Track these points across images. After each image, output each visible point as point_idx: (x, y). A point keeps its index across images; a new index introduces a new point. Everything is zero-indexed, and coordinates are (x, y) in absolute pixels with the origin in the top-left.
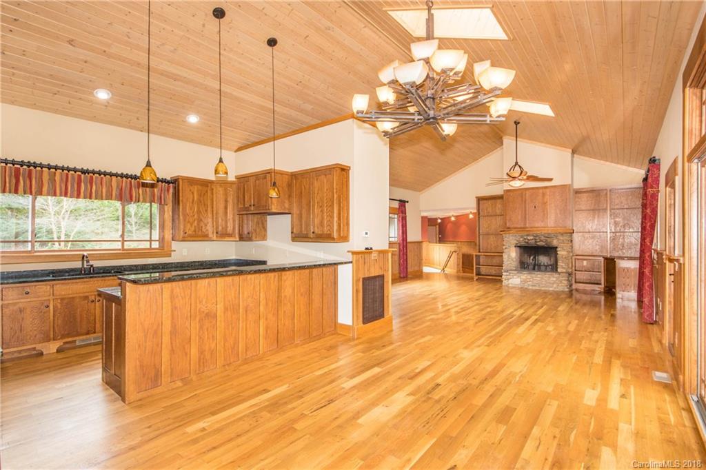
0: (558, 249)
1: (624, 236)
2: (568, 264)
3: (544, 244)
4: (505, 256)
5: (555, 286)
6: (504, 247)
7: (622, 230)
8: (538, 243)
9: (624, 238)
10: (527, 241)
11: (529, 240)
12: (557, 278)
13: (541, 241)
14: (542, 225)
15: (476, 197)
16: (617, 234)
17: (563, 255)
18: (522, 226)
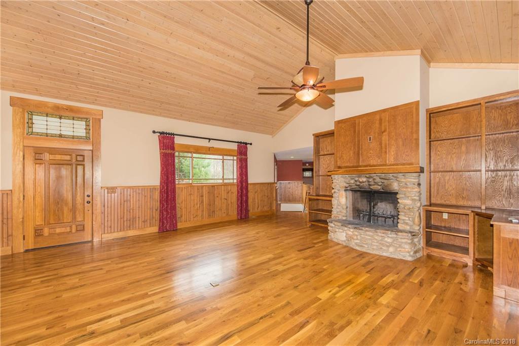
0: (398, 196)
1: (511, 176)
2: (414, 219)
3: (379, 187)
4: (334, 202)
5: (391, 249)
6: (333, 191)
7: (509, 166)
8: (372, 187)
9: (511, 180)
10: (358, 183)
11: (360, 182)
12: (395, 239)
13: (376, 183)
14: (379, 162)
15: (313, 135)
16: (500, 173)
17: (405, 205)
18: (355, 164)
